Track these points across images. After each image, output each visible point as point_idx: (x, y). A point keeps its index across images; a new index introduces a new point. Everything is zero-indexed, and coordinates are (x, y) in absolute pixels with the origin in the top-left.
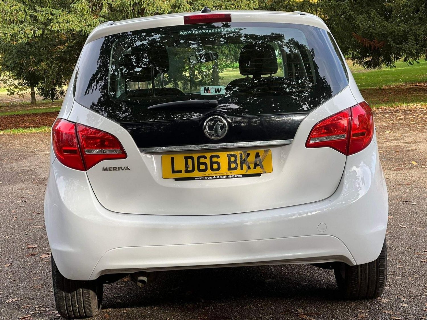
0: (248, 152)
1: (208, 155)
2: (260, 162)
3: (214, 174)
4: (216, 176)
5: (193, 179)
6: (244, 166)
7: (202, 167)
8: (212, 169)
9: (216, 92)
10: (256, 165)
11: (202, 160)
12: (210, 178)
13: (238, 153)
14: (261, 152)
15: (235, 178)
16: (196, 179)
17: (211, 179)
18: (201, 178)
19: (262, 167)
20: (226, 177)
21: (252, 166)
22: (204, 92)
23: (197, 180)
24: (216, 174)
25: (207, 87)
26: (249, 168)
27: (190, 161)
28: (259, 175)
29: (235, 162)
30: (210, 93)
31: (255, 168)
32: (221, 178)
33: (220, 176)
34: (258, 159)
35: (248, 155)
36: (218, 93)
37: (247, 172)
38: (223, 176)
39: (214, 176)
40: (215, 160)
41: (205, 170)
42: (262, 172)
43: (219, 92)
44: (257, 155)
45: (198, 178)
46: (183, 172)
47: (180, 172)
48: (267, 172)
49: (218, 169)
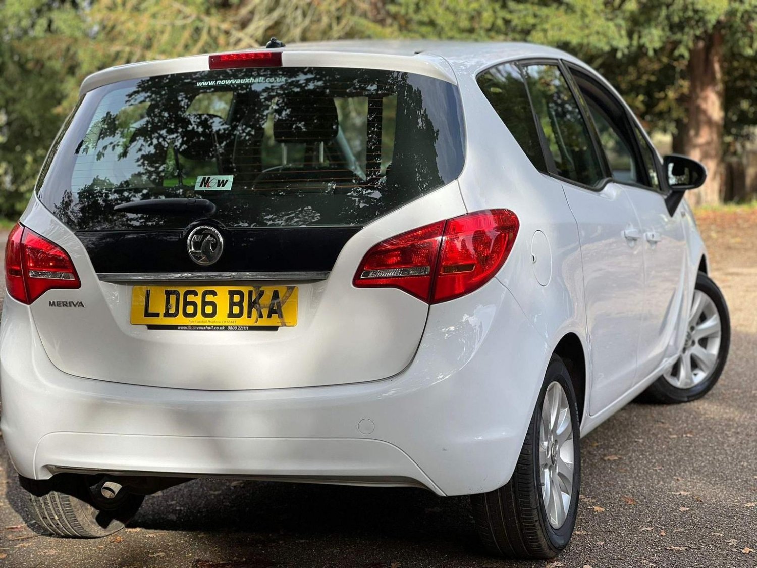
0: (262, 289)
1: (200, 290)
2: (279, 306)
3: (206, 322)
4: (208, 326)
5: (174, 327)
6: (254, 312)
7: (190, 309)
8: (205, 314)
9: (219, 186)
10: (271, 312)
11: (190, 298)
12: (200, 328)
13: (245, 290)
14: (282, 289)
15: (237, 330)
16: (179, 328)
17: (201, 330)
18: (186, 328)
19: (281, 316)
20: (223, 328)
21: (265, 312)
22: (201, 186)
23: (181, 329)
24: (209, 322)
25: (207, 177)
26: (261, 316)
27: (173, 298)
28: (275, 328)
29: (240, 304)
30: (208, 187)
31: (269, 316)
32: (216, 330)
33: (214, 326)
34: (275, 302)
35: (261, 294)
36: (221, 188)
37: (256, 322)
38: (219, 326)
39: (205, 326)
40: (209, 298)
41: (194, 314)
42: (280, 324)
43: (223, 186)
44: (276, 295)
45: (182, 328)
46: (162, 315)
47: (157, 315)
48: (287, 324)
49: (213, 314)
